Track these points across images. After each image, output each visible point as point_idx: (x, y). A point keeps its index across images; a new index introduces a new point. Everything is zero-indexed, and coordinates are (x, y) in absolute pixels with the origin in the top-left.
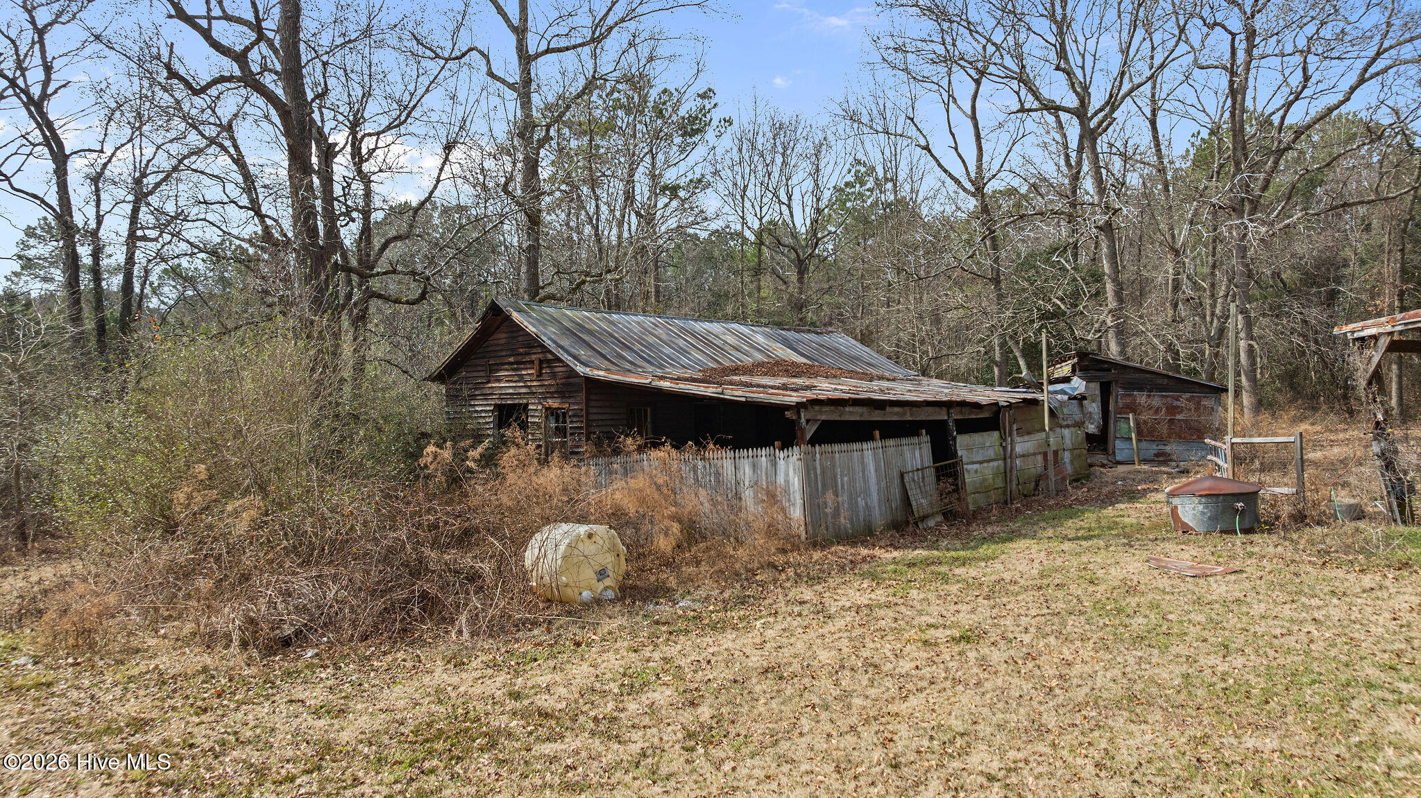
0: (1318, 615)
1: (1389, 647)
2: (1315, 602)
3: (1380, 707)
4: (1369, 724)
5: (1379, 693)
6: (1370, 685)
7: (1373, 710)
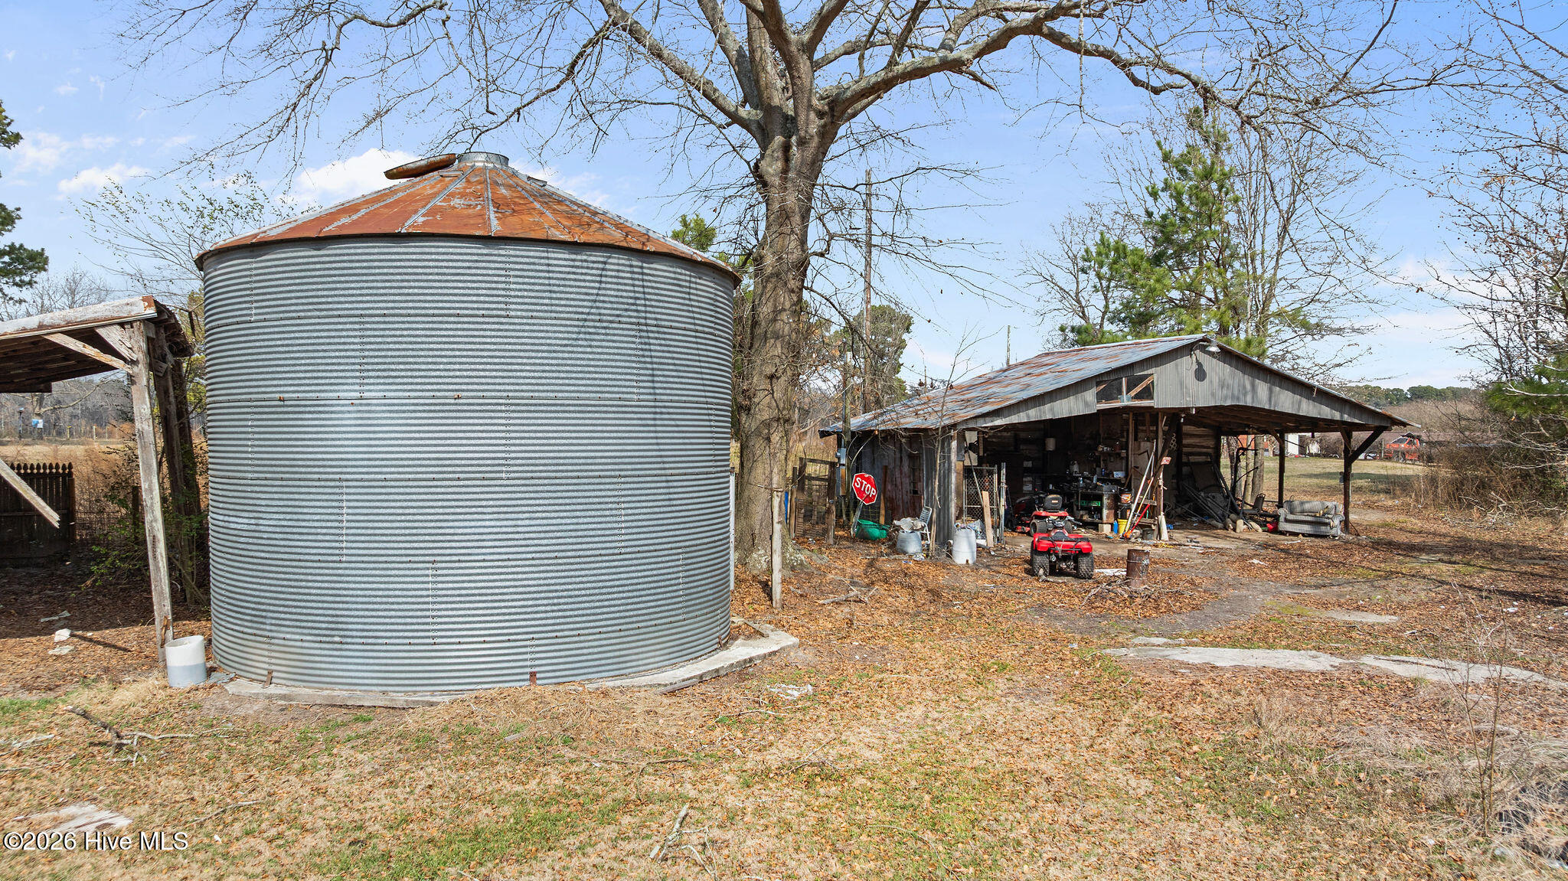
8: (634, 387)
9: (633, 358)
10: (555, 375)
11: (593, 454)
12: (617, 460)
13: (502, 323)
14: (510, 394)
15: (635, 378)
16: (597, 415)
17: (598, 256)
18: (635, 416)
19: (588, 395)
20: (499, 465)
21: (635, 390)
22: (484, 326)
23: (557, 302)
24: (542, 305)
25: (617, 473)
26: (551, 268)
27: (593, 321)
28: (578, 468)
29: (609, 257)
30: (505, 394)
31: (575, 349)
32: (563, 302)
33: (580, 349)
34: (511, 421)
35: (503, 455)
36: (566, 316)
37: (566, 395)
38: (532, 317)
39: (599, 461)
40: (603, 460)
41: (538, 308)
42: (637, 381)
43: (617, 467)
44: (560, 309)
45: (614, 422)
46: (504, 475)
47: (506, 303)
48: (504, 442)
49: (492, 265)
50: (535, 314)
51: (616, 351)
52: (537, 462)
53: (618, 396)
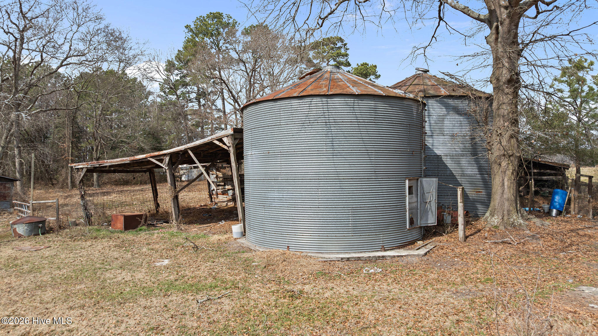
0: (81, 254)
1: (101, 259)
2: (78, 251)
3: (104, 272)
4: (102, 277)
5: (102, 270)
6: (100, 269)
7: (102, 273)
8: (324, 146)
9: (324, 135)
10: (294, 143)
11: (307, 171)
12: (317, 173)
13: (279, 127)
14: (281, 151)
15: (325, 142)
16: (309, 157)
17: (308, 100)
18: (325, 157)
19: (305, 150)
20: (278, 175)
21: (325, 147)
22: (274, 129)
23: (295, 118)
24: (290, 119)
25: (317, 178)
26: (292, 107)
27: (307, 123)
28: (302, 176)
29: (312, 99)
30: (280, 151)
31: (300, 134)
32: (296, 118)
33: (302, 134)
34: (282, 160)
35: (280, 171)
36: (298, 122)
37: (298, 150)
38: (287, 124)
39: (310, 173)
40: (312, 173)
41: (289, 121)
42: (326, 144)
43: (317, 176)
44: (296, 120)
45: (316, 159)
46: (280, 178)
47: (280, 120)
48: (280, 167)
49: (276, 108)
50: (288, 123)
51: (316, 133)
52: (289, 174)
53: (317, 150)
